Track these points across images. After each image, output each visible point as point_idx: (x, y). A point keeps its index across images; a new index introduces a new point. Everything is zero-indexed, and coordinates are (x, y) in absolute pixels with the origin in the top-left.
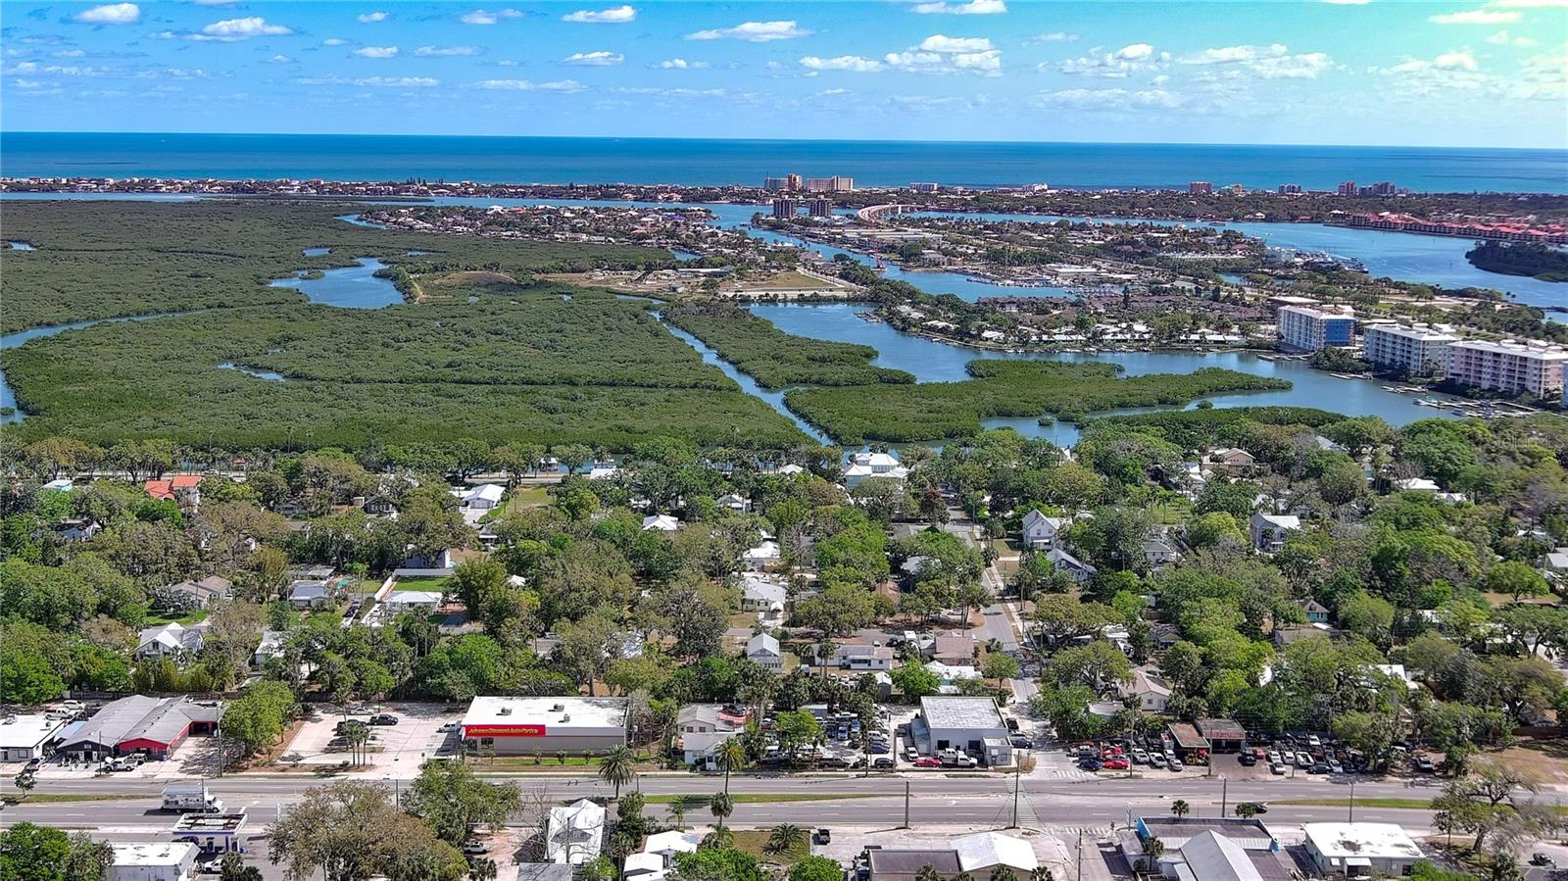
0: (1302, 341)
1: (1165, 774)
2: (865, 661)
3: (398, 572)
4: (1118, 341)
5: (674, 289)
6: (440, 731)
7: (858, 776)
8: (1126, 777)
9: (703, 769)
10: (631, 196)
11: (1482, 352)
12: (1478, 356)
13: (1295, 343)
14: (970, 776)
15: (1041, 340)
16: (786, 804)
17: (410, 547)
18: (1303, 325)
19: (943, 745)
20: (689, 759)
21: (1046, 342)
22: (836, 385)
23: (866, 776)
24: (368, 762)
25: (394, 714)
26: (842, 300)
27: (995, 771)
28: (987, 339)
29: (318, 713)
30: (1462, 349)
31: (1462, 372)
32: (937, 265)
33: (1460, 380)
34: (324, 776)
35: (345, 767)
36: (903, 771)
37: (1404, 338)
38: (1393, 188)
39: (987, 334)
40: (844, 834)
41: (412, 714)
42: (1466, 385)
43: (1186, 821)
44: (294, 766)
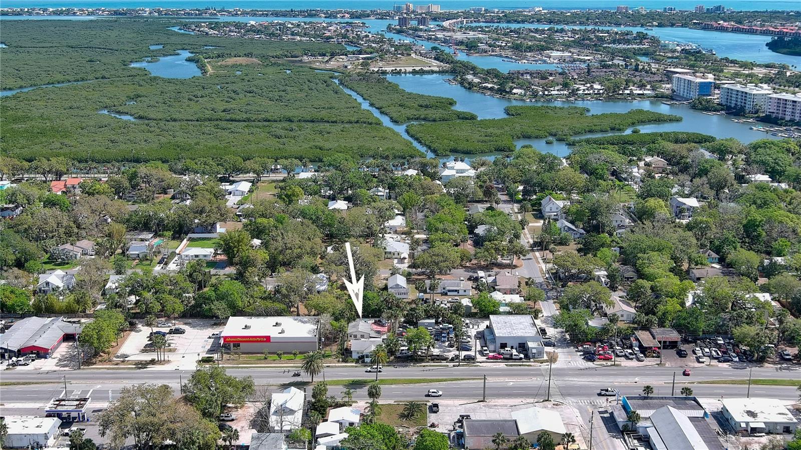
0: (685, 94)
1: (634, 363)
2: (456, 291)
3: (190, 235)
4: (586, 94)
5: (346, 67)
6: (210, 338)
7: (454, 366)
8: (612, 365)
9: (363, 362)
10: (323, 15)
11: (786, 100)
12: (784, 102)
13: (681, 95)
14: (520, 365)
15: (544, 94)
16: (412, 386)
17: (196, 221)
18: (686, 85)
19: (503, 346)
20: (355, 356)
21: (547, 95)
22: (434, 120)
23: (459, 365)
24: (166, 358)
25: (183, 327)
26: (436, 72)
27: (535, 362)
28: (515, 94)
29: (140, 326)
30: (775, 98)
31: (775, 111)
32: (486, 52)
33: (774, 116)
34: (140, 368)
35: (153, 362)
36: (481, 363)
37: (743, 92)
38: (723, 8)
39: (515, 91)
40: (447, 406)
41: (194, 327)
42: (777, 118)
43: (651, 398)
44: (123, 362)
